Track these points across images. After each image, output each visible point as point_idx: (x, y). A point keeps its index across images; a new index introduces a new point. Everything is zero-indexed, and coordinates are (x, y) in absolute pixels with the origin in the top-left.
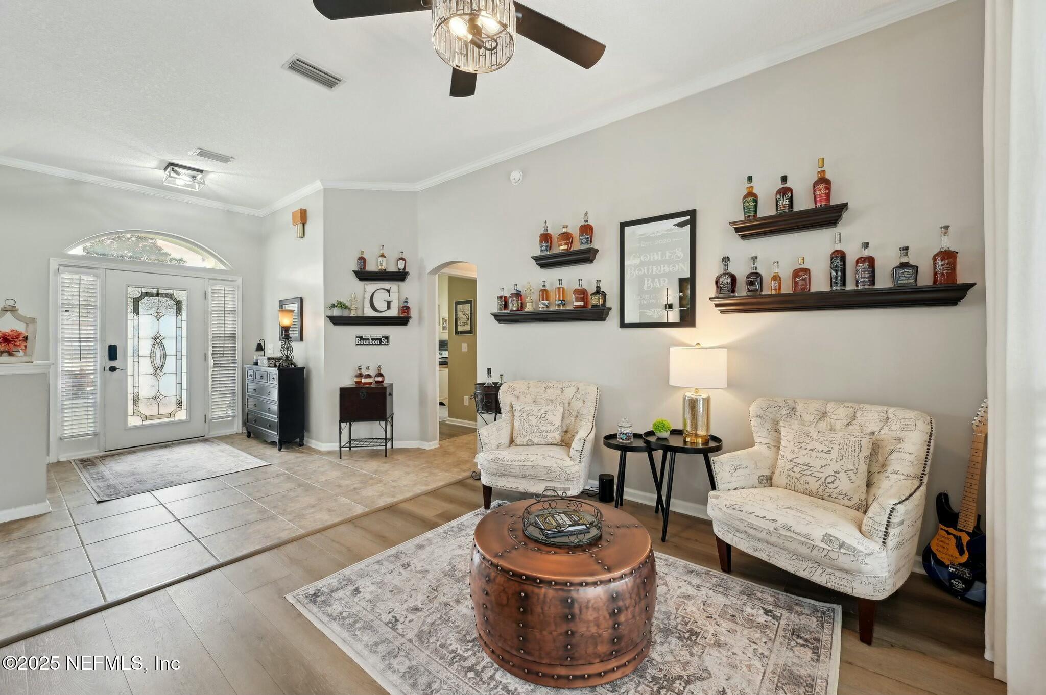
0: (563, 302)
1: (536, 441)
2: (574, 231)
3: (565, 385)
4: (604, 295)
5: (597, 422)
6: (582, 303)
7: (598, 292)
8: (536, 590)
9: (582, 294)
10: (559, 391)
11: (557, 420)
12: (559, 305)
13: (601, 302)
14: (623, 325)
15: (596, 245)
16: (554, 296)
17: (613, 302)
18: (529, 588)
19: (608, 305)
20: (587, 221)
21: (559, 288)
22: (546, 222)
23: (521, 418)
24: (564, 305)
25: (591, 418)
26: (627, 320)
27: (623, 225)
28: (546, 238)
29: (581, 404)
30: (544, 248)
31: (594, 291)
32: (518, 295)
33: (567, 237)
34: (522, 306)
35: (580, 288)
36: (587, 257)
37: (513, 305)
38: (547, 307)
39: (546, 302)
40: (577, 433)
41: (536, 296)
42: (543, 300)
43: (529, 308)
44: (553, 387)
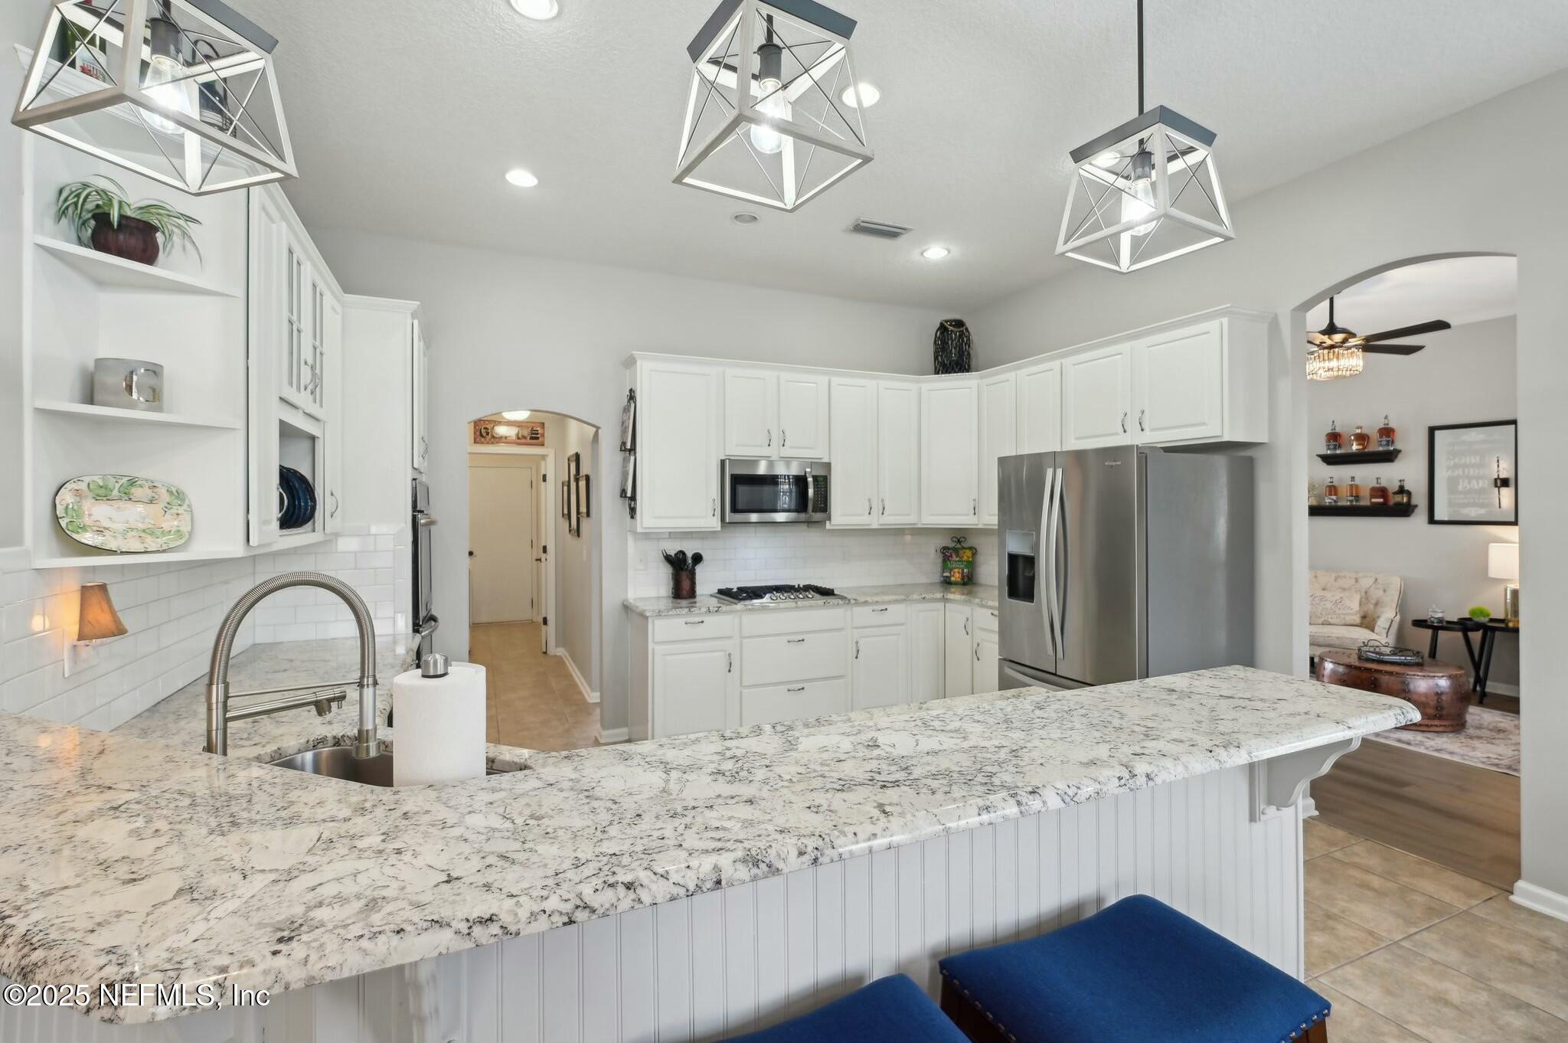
0: (1357, 498)
1: (1332, 621)
2: (1374, 435)
3: (1360, 575)
4: (1409, 493)
5: (1402, 607)
6: (1381, 500)
7: (1402, 490)
8: (1383, 677)
9: (1382, 492)
10: (1353, 581)
11: (1356, 606)
12: (1351, 501)
13: (1405, 500)
14: (1432, 520)
15: (1398, 446)
16: (1344, 493)
17: (1420, 499)
18: (1377, 676)
19: (1414, 502)
20: (1388, 424)
21: (1351, 486)
22: (1333, 422)
23: (1314, 602)
24: (1357, 501)
25: (1394, 606)
26: (1437, 517)
27: (1432, 431)
28: (1334, 437)
29: (1381, 592)
30: (1332, 447)
31: (1397, 489)
33: (1362, 438)
35: (1378, 486)
36: (1388, 457)
38: (1335, 501)
39: (1334, 497)
40: (1379, 617)
41: (1320, 491)
42: (1331, 495)
44: (1345, 577)
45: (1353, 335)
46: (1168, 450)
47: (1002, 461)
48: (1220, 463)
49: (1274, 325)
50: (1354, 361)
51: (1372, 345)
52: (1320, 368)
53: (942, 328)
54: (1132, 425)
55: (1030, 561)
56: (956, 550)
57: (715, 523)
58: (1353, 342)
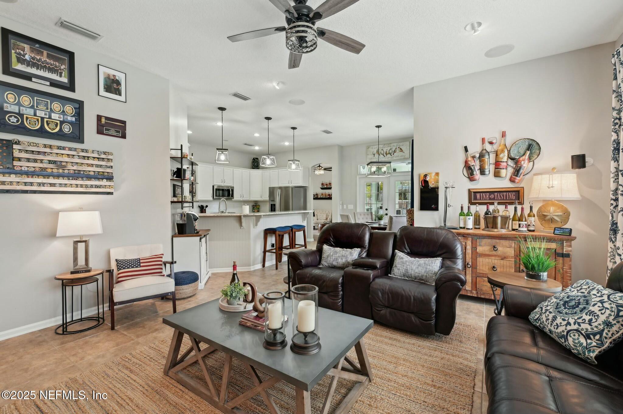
0: (326, 196)
1: (322, 219)
2: (328, 184)
10: (325, 212)
11: (325, 216)
13: (331, 197)
15: (332, 187)
16: (324, 195)
20: (330, 182)
22: (322, 181)
28: (322, 184)
29: (329, 214)
32: (317, 194)
33: (327, 184)
34: (318, 196)
35: (328, 194)
36: (330, 188)
37: (316, 196)
40: (328, 218)
41: (321, 195)
43: (319, 197)
45: (322, 168)
46: (295, 187)
47: (270, 188)
48: (302, 189)
49: (309, 169)
50: (322, 172)
51: (325, 169)
52: (317, 172)
53: (254, 159)
54: (290, 182)
55: (275, 205)
56: (256, 206)
57: (211, 199)
58: (322, 169)
